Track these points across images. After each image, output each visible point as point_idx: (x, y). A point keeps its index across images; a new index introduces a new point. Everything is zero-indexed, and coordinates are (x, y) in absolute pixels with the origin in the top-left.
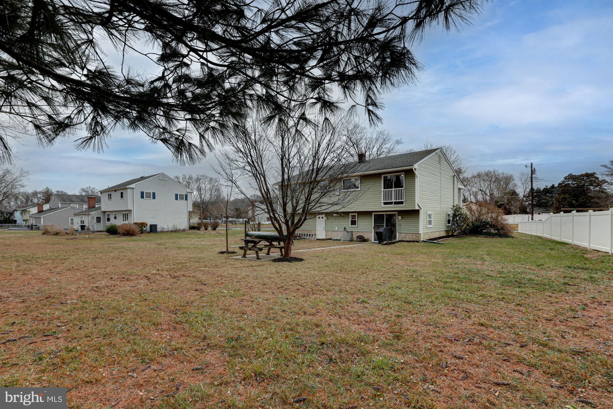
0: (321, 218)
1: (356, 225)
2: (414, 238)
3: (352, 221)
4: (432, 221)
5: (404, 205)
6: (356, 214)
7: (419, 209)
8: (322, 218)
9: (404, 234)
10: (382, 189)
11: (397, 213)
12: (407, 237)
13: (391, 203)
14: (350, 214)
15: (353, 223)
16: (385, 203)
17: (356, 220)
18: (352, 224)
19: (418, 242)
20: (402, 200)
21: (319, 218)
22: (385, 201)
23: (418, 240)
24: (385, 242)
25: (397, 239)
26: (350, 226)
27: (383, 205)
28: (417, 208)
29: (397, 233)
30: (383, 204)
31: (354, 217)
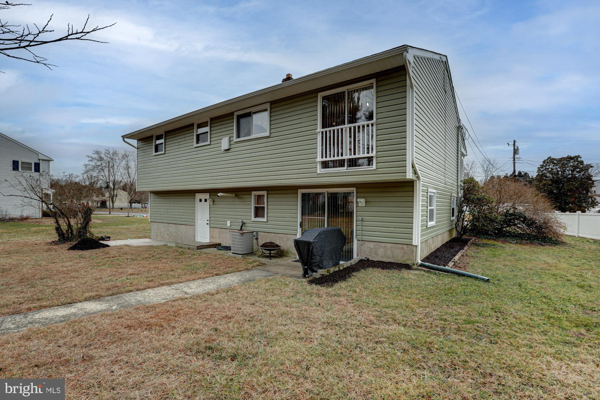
0: (203, 200)
1: (263, 216)
2: (398, 257)
3: (257, 209)
4: (435, 212)
5: (374, 167)
6: (265, 193)
7: (415, 178)
8: (206, 200)
9: (371, 245)
10: (319, 129)
11: (354, 189)
12: (381, 251)
13: (341, 163)
14: (253, 193)
15: (259, 212)
16: (325, 165)
17: (265, 206)
18: (256, 216)
19: (408, 267)
20: (370, 155)
21: (201, 200)
22: (324, 159)
23: (409, 262)
24: (321, 272)
25: (356, 257)
26: (253, 219)
27: (320, 170)
28: (410, 175)
29: (355, 241)
30: (319, 166)
31: (259, 198)
